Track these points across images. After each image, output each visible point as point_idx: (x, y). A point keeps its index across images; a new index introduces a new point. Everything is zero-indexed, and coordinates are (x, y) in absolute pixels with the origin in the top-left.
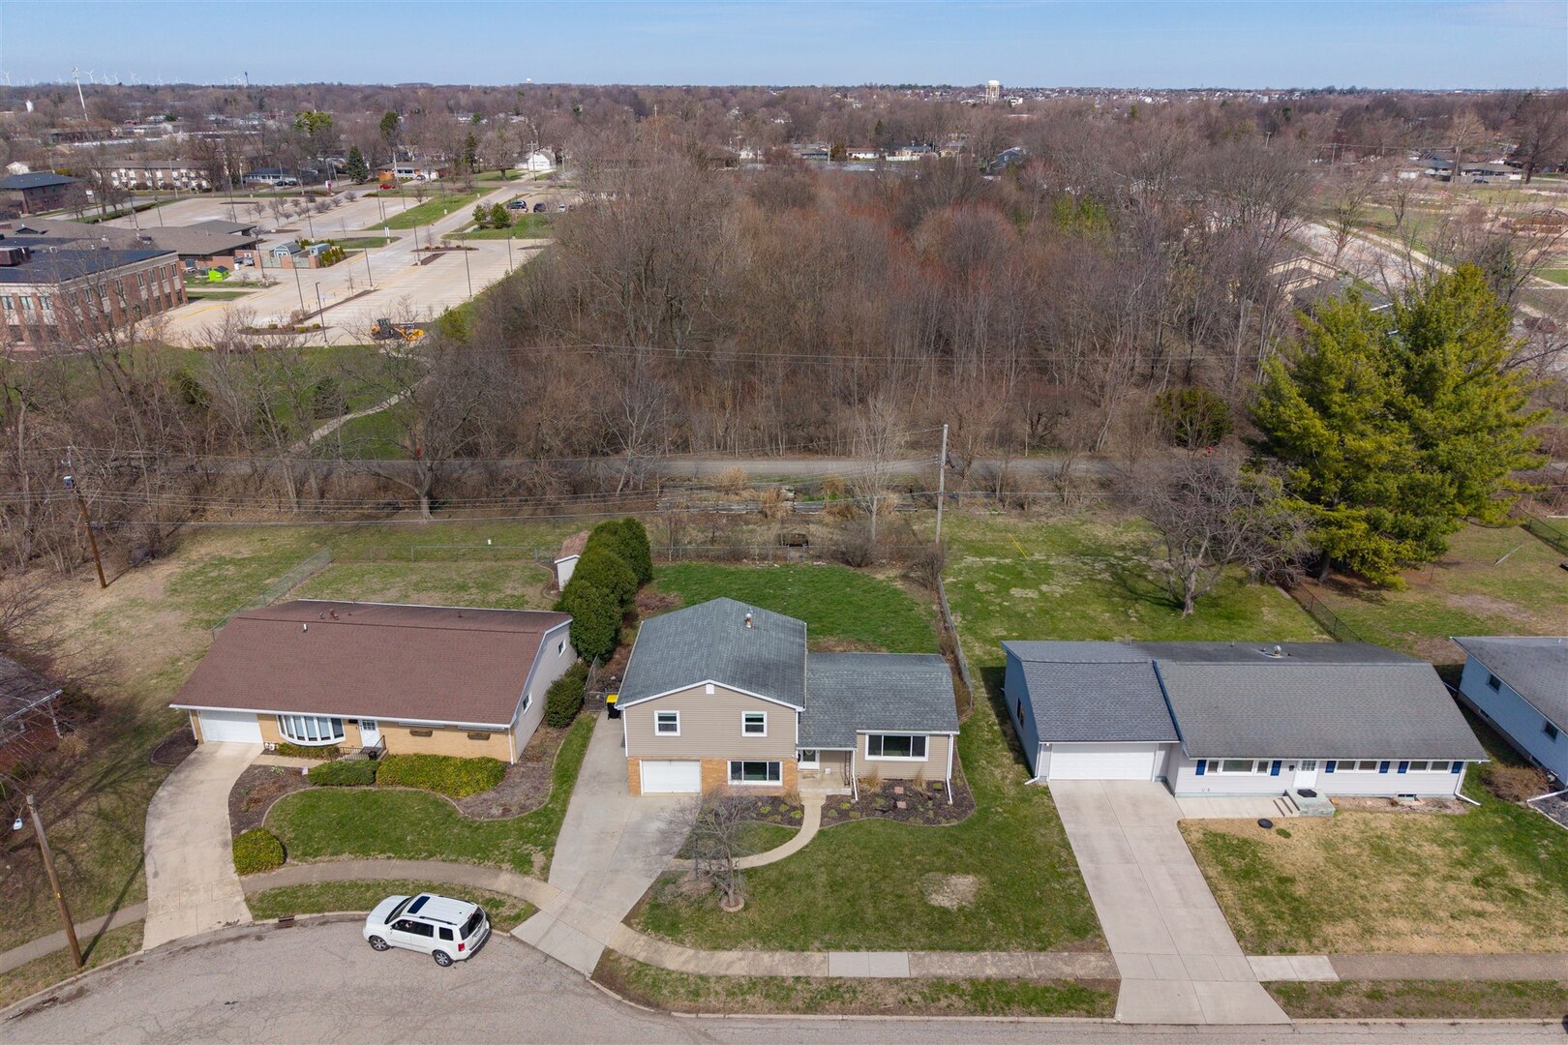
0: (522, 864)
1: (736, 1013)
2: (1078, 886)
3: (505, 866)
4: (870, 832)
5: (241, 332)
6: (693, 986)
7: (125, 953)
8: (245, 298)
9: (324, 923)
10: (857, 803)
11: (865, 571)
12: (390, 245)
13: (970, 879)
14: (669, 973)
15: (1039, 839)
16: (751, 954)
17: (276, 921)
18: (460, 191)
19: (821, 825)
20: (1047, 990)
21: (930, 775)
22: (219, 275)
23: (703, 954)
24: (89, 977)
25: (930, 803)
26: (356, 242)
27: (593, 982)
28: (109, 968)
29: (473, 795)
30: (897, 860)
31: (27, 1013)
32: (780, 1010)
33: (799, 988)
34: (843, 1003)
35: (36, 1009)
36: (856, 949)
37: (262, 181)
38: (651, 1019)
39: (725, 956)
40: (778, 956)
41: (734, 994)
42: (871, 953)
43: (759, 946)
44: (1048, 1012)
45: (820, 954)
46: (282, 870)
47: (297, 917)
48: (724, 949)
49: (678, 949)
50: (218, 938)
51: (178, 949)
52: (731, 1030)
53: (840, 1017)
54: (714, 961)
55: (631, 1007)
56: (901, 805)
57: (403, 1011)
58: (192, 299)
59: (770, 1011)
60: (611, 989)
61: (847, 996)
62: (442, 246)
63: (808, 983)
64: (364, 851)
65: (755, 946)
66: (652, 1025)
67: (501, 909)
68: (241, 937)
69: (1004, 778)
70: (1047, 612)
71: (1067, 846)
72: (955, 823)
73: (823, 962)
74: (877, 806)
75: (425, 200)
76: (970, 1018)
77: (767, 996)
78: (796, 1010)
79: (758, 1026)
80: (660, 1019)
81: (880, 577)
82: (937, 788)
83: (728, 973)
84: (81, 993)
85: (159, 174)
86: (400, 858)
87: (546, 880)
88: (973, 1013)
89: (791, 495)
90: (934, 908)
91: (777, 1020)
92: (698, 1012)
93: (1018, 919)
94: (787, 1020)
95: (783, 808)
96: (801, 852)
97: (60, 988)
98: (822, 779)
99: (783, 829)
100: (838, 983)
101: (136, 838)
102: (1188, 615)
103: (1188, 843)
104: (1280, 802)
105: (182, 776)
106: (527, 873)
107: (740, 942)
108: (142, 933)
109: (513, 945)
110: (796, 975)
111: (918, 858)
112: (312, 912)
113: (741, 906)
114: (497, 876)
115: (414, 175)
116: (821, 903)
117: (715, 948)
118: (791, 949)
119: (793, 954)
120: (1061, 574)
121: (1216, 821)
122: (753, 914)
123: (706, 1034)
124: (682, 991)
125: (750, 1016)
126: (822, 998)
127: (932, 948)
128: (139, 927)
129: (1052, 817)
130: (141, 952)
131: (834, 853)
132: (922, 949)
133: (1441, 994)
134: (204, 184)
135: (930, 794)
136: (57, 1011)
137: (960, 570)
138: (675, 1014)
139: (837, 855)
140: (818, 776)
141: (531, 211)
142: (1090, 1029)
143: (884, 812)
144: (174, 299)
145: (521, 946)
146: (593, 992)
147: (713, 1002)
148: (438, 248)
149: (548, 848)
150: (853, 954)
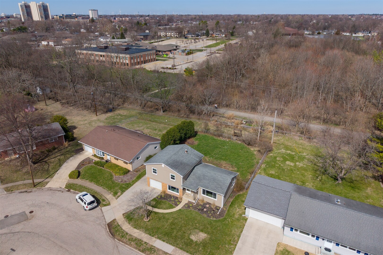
0: (115, 194)
1: (127, 245)
2: (233, 249)
3: (112, 193)
4: (191, 214)
5: (161, 68)
6: (123, 234)
7: (42, 187)
8: (167, 61)
10: (195, 205)
11: (250, 147)
12: (204, 51)
13: (206, 235)
14: (122, 229)
15: (233, 231)
16: (141, 232)
17: (67, 189)
18: (227, 39)
19: (182, 208)
21: (217, 204)
22: (166, 55)
23: (132, 228)
24: (34, 189)
25: (213, 212)
26: (197, 50)
27: (107, 225)
28: (38, 189)
29: (118, 176)
30: (192, 223)
31: (21, 192)
32: (136, 248)
33: (144, 245)
34: (150, 253)
35: (23, 192)
36: (164, 241)
37: (188, 36)
38: (110, 238)
39: (136, 230)
40: (146, 235)
41: (130, 240)
42: (166, 244)
43: (144, 231)
45: (155, 239)
46: (76, 180)
47: (71, 190)
48: (137, 229)
49: (128, 225)
50: (57, 189)
51: (50, 189)
52: (123, 248)
54: (132, 231)
55: (109, 234)
56: (205, 210)
57: (71, 216)
58: (157, 60)
59: (134, 248)
60: (108, 228)
61: (152, 252)
62: (214, 52)
63: (147, 245)
65: (143, 231)
66: (109, 240)
67: (104, 202)
68: (60, 191)
69: (238, 212)
70: (292, 170)
71: (239, 237)
72: (214, 219)
73: (154, 241)
74: (198, 208)
75: (218, 41)
77: (136, 244)
78: (139, 250)
79: (129, 250)
80: (112, 239)
81: (252, 149)
82: (217, 208)
83: (133, 235)
84: (31, 192)
85: (170, 33)
86: (96, 184)
87: (117, 199)
89: (245, 123)
90: (190, 239)
91: (134, 251)
92: (120, 241)
93: (209, 251)
94: (136, 251)
95: (176, 200)
96: (172, 212)
97: (29, 190)
98: (190, 196)
99: (172, 205)
100: (153, 247)
101: (60, 165)
102: (339, 183)
103: (276, 250)
104: (317, 249)
105: (77, 156)
106: (114, 196)
107: (140, 228)
108: (47, 184)
109: (100, 210)
110: (146, 242)
111: (197, 225)
112: (74, 190)
113: (148, 220)
114: (109, 195)
115: (220, 35)
116: (166, 227)
117: (135, 228)
118: (150, 235)
119: (150, 236)
120: (306, 161)
121: (291, 247)
122: (149, 224)
123: (117, 247)
124: (121, 235)
125: (129, 247)
126: (147, 250)
127: (181, 249)
128: (47, 183)
129: (242, 227)
130: (44, 188)
131: (179, 216)
132: (178, 248)
134: (177, 36)
135: (214, 209)
136: (25, 194)
137: (277, 152)
138: (115, 239)
139: (178, 217)
140: (189, 196)
141: (239, 45)
143: (199, 210)
144: (153, 60)
145: (101, 212)
146: (105, 227)
147: (125, 240)
148: (213, 53)
149: (123, 192)
150: (162, 242)
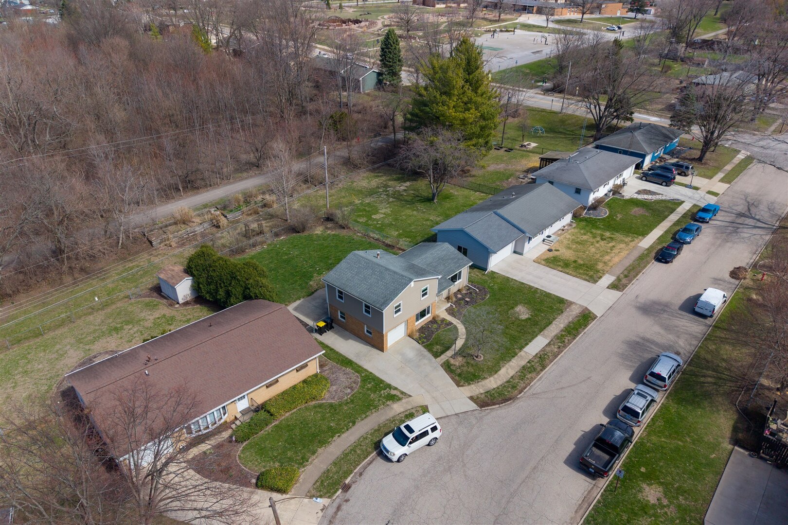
0: (393, 398)
1: (531, 383)
2: (543, 292)
3: (388, 403)
6: (509, 386)
9: (361, 474)
10: (456, 306)
11: (308, 233)
13: (520, 306)
14: (497, 388)
16: (507, 366)
17: (340, 492)
19: (458, 320)
20: (579, 321)
23: (496, 376)
25: (473, 294)
27: (483, 409)
32: (538, 374)
33: (532, 364)
34: (548, 359)
36: (527, 344)
38: (515, 403)
40: (514, 361)
41: (522, 379)
42: (532, 343)
44: (586, 326)
45: (522, 352)
46: (302, 477)
47: (347, 482)
48: (498, 370)
49: (487, 381)
50: (329, 516)
52: (537, 389)
53: (553, 363)
54: (502, 375)
55: (505, 405)
56: (467, 299)
59: (537, 376)
60: (490, 406)
61: (545, 357)
63: (532, 361)
64: (323, 443)
65: (504, 363)
66: (518, 405)
68: (338, 508)
69: (477, 275)
71: (523, 283)
72: (488, 296)
73: (526, 353)
74: (463, 304)
76: (575, 341)
77: (530, 372)
78: (542, 370)
79: (541, 382)
80: (517, 401)
81: (318, 232)
82: (467, 289)
83: (512, 375)
86: (343, 433)
87: (411, 396)
88: (574, 339)
90: (526, 320)
91: (542, 376)
92: (522, 391)
93: (546, 309)
94: (544, 374)
96: (466, 330)
99: (451, 328)
100: (538, 355)
102: (437, 202)
103: (543, 265)
104: (546, 243)
106: (399, 400)
107: (498, 366)
110: (526, 362)
111: (498, 310)
112: (349, 476)
113: (482, 356)
114: (392, 408)
117: (496, 372)
118: (513, 357)
119: (516, 357)
123: (534, 395)
124: (509, 389)
125: (535, 381)
126: (541, 362)
127: (541, 330)
129: (507, 278)
132: (540, 332)
133: (633, 268)
135: (469, 292)
138: (518, 397)
142: (598, 323)
143: (467, 304)
147: (521, 385)
149: (390, 387)
150: (529, 346)
